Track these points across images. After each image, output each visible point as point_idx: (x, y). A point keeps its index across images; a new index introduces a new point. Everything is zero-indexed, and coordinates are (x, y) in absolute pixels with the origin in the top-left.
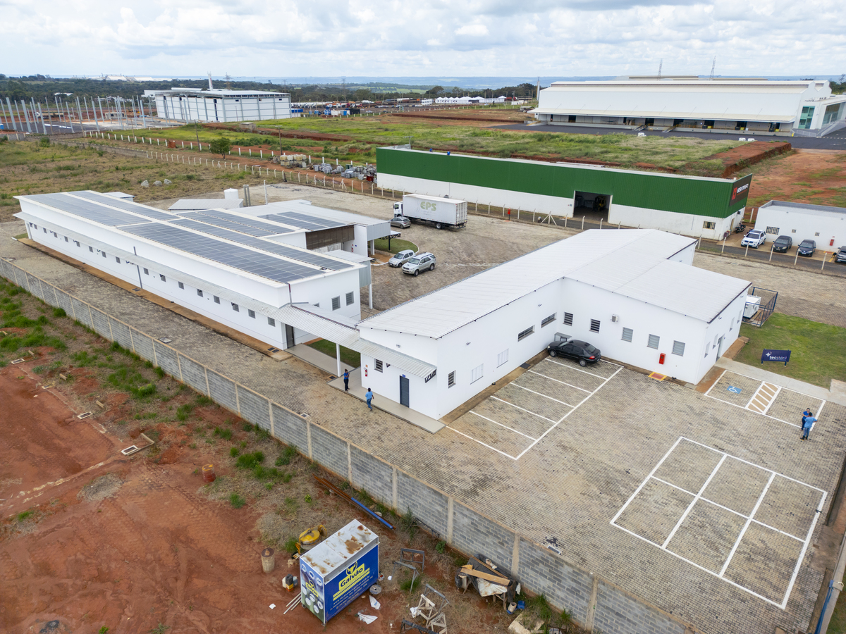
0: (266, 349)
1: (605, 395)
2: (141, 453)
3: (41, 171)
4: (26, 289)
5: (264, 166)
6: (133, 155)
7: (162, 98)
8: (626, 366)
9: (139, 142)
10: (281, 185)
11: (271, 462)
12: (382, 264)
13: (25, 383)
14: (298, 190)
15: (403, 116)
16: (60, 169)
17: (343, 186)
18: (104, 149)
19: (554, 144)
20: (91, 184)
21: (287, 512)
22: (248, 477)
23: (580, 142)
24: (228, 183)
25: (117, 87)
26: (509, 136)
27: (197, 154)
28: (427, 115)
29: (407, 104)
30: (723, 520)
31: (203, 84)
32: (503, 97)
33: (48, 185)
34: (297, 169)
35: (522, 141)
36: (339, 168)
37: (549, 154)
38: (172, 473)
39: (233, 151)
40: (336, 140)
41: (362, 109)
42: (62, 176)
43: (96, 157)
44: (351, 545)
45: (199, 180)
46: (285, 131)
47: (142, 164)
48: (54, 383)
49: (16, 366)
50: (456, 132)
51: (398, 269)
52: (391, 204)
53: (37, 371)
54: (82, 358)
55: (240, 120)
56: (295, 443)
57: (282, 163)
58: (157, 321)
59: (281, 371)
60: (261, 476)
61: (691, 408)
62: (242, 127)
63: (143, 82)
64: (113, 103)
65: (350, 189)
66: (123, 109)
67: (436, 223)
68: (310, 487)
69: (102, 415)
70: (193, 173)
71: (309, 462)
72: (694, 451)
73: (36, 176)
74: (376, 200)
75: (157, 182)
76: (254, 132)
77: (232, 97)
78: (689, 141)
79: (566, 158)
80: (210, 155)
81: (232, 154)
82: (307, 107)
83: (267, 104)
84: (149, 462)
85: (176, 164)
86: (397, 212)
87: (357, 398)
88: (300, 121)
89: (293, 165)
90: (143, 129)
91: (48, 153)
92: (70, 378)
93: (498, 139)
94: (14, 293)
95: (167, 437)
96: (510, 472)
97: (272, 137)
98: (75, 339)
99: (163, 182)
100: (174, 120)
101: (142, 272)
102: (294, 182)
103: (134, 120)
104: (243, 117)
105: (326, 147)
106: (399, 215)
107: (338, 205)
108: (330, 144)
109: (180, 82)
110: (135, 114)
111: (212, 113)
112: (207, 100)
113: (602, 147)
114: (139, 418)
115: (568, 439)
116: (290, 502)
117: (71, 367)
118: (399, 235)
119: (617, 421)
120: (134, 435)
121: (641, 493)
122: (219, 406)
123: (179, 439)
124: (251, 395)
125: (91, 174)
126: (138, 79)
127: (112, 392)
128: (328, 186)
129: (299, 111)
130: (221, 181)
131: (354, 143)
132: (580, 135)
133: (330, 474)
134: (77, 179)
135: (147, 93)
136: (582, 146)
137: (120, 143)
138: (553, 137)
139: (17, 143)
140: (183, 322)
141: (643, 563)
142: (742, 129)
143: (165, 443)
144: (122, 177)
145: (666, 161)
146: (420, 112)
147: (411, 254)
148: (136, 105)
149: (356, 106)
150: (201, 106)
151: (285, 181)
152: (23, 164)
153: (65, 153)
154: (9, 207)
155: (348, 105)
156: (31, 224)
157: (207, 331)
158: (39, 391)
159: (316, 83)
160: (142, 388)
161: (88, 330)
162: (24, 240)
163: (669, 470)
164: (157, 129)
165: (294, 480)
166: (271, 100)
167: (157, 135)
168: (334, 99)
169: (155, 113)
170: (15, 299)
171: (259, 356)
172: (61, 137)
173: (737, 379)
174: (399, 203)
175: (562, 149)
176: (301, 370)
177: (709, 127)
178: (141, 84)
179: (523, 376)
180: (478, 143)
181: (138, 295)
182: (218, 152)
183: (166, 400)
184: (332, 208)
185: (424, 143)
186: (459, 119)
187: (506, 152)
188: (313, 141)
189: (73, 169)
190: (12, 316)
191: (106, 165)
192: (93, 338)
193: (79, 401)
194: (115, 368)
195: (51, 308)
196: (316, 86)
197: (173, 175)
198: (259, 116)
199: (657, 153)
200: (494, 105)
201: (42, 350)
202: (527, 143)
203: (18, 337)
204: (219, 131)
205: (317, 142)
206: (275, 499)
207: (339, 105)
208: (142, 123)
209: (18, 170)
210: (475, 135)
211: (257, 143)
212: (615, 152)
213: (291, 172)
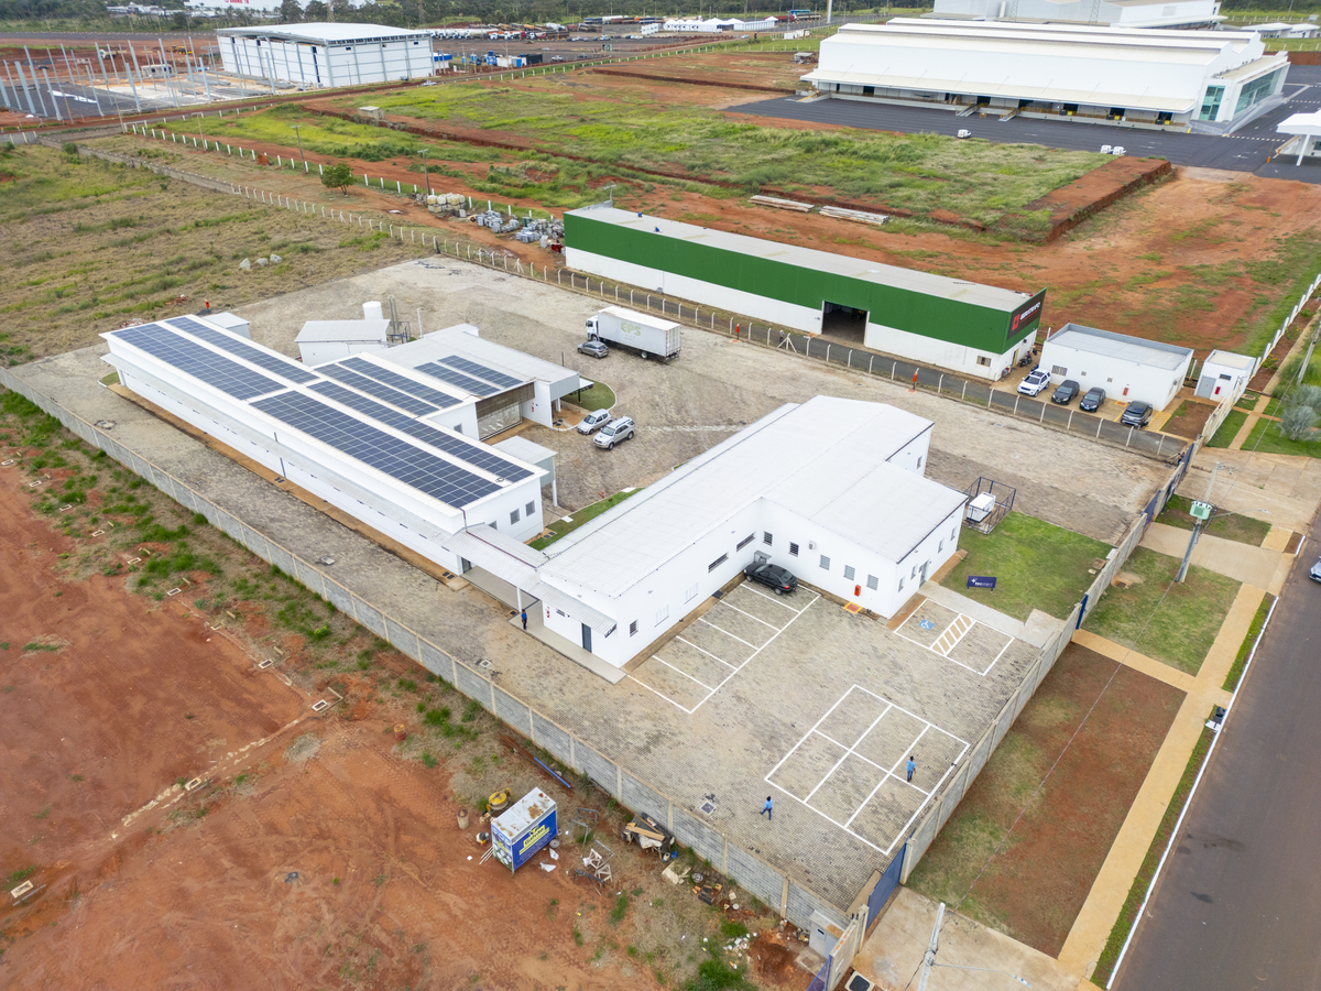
0: (440, 572)
2: (331, 709)
8: (823, 593)
11: (457, 718)
13: (192, 623)
21: (475, 771)
22: (437, 734)
30: (865, 774)
44: (534, 811)
48: (222, 622)
49: (174, 599)
53: (201, 606)
56: (479, 695)
60: (449, 733)
61: (875, 649)
68: (496, 744)
69: (282, 663)
71: (493, 718)
72: (861, 700)
92: (238, 615)
94: (136, 486)
95: (353, 691)
96: (683, 727)
98: (227, 558)
114: (320, 668)
115: (744, 688)
116: (478, 760)
119: (797, 667)
120: (321, 688)
121: (800, 748)
122: (399, 652)
123: (365, 693)
127: (286, 635)
133: (515, 731)
143: (352, 697)
158: (210, 633)
163: (832, 723)
165: (479, 738)
173: (934, 610)
176: (480, 602)
179: (714, 608)
181: (283, 488)
193: (255, 647)
201: (196, 576)
203: (163, 556)
206: (464, 758)
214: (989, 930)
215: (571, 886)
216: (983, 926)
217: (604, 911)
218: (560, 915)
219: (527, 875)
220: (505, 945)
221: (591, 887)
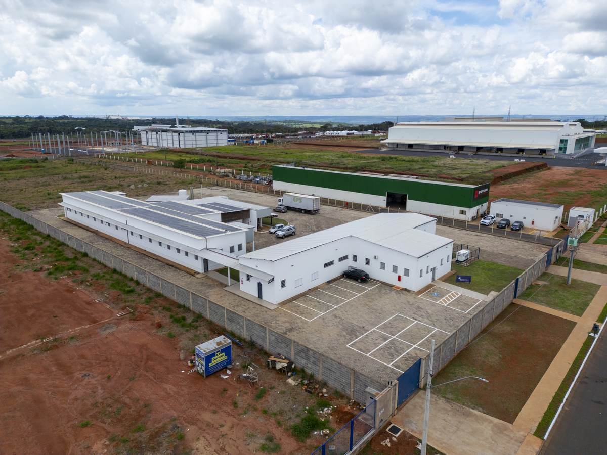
0: (193, 272)
1: (366, 296)
2: (126, 316)
3: (69, 179)
4: (66, 243)
5: (206, 176)
6: (126, 169)
7: (145, 133)
8: (382, 283)
9: (130, 161)
10: (214, 188)
11: (189, 321)
12: (265, 232)
13: (68, 287)
14: (224, 191)
15: (300, 144)
16: (80, 178)
17: (252, 188)
18: (108, 166)
19: (392, 163)
20: (100, 187)
21: (194, 340)
22: (177, 326)
23: (409, 161)
24: (182, 187)
25: (116, 124)
26: (364, 158)
27: (165, 168)
28: (316, 143)
29: (306, 136)
30: (401, 346)
31: (172, 122)
32: (370, 131)
33: (74, 188)
34: (226, 178)
35: (371, 161)
36: (252, 177)
37: (385, 170)
38: (141, 324)
39: (187, 167)
40: (253, 160)
41: (274, 139)
42: (82, 182)
43: (102, 171)
44: (219, 344)
45: (165, 185)
46: (222, 153)
47: (131, 175)
48: (83, 287)
49: (63, 279)
50: (331, 155)
51: (274, 235)
52: (277, 198)
53: (74, 282)
54: (97, 276)
55: (194, 146)
56: (201, 311)
57: (217, 174)
58: (136, 259)
59: (199, 283)
60: (183, 326)
61: (408, 302)
62: (194, 151)
63: (133, 120)
64: (113, 135)
65: (256, 190)
66: (119, 138)
67: (302, 209)
68: (206, 330)
69: (108, 301)
70: (161, 181)
71: (208, 320)
72: (401, 320)
73: (67, 182)
74: (271, 197)
75: (139, 186)
76: (202, 154)
77: (190, 132)
78: (480, 161)
79: (395, 172)
80: (173, 169)
81: (187, 168)
82: (239, 137)
83: (212, 136)
84: (130, 320)
85: (151, 175)
86: (280, 203)
87: (236, 295)
88: (232, 147)
89: (224, 175)
90: (132, 153)
91: (73, 167)
92: (91, 284)
93: (356, 160)
94: (59, 245)
95: (139, 310)
96: (305, 326)
97: (213, 157)
98: (93, 267)
99: (143, 186)
100: (152, 146)
101: (130, 234)
102: (222, 186)
103: (127, 146)
104: (196, 144)
105: (246, 165)
106: (281, 205)
107: (246, 199)
108: (249, 162)
109: (157, 120)
110: (127, 142)
111: (176, 142)
112: (174, 134)
113: (421, 165)
114: (125, 302)
115: (339, 313)
116: (196, 336)
117: (92, 280)
118: (276, 216)
119: (367, 307)
120: (123, 309)
121: (367, 335)
122: (166, 297)
123: (145, 311)
124: (181, 289)
125: (100, 181)
126: (130, 118)
127: (112, 291)
128: (243, 189)
129: (233, 141)
130: (178, 185)
131: (264, 162)
132: (410, 157)
133: (217, 326)
134: (91, 183)
135: (136, 128)
136: (408, 164)
137: (118, 162)
138: (391, 158)
139: (54, 161)
140: (150, 260)
141: (355, 360)
142: (521, 153)
143: (138, 312)
144: (119, 183)
145: (459, 174)
146: (312, 142)
147: (282, 226)
148: (128, 136)
149: (272, 137)
150: (170, 138)
151: (217, 185)
152: (58, 175)
153: (83, 168)
154: (53, 200)
155: (267, 137)
156: (68, 209)
157: (163, 264)
158: (76, 290)
159: (248, 121)
160: (127, 289)
161: (100, 263)
162: (62, 218)
163: (384, 327)
164: (141, 152)
165: (199, 328)
166: (215, 134)
167: (141, 156)
168: (257, 132)
169: (140, 142)
170: (60, 248)
171: (189, 276)
172: (80, 157)
173: (440, 290)
174: (281, 198)
175: (395, 166)
176: (210, 282)
177: (499, 152)
178: (132, 122)
179: (326, 286)
180: (343, 162)
181: (127, 246)
182: (178, 167)
183: (139, 295)
184: (243, 201)
185: (309, 162)
186: (336, 146)
187: (359, 168)
188: (239, 161)
189: (89, 178)
190: (59, 256)
191: (109, 175)
192: (103, 267)
193: (96, 295)
194: (114, 281)
195: (80, 252)
196: (248, 123)
197: (149, 182)
198: (207, 144)
199: (456, 169)
200: (363, 136)
201: (76, 272)
202: (374, 162)
203: (63, 266)
204: (180, 154)
205: (241, 161)
206: (189, 335)
207: (261, 136)
208: (132, 149)
209: (56, 178)
210: (343, 157)
211: (203, 161)
212: (428, 168)
213: (221, 180)
214: (471, 410)
215: (236, 384)
216: (467, 408)
217: (252, 395)
218: (227, 395)
219: (213, 379)
220: (194, 406)
221: (247, 385)
